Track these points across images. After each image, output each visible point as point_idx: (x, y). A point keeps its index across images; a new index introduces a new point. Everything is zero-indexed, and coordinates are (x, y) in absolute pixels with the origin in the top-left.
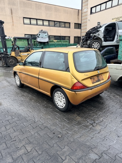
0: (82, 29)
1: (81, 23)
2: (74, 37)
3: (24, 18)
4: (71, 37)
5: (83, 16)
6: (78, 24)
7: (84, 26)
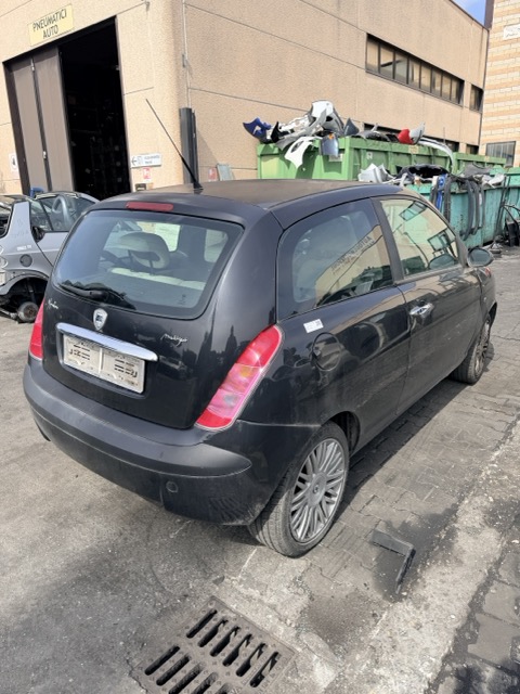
0: (484, 111)
1: (481, 87)
2: (468, 145)
4: (461, 145)
5: (497, 59)
6: (478, 89)
7: (500, 100)
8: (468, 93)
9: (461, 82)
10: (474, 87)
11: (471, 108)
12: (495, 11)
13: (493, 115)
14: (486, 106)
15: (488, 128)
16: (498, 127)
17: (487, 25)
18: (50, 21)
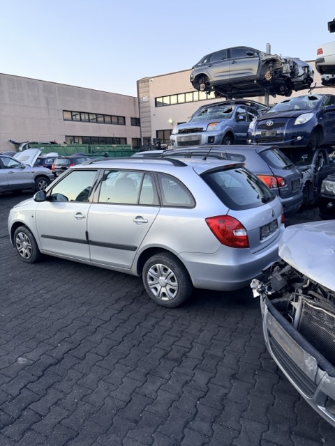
0: (141, 126)
1: (139, 117)
2: (132, 138)
3: (64, 111)
4: (127, 139)
6: (136, 119)
7: (144, 122)
8: (128, 121)
9: (124, 117)
11: (132, 125)
15: (143, 132)
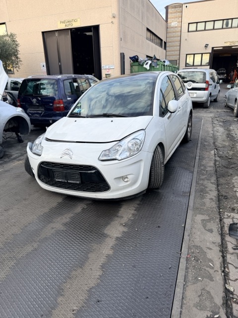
0: (167, 50)
5: (170, 33)
7: (172, 46)
8: (163, 44)
9: (162, 40)
10: (165, 42)
11: (164, 49)
12: (169, 17)
13: (169, 51)
14: (167, 48)
15: (168, 56)
16: (171, 55)
17: (167, 21)
18: (69, 22)
